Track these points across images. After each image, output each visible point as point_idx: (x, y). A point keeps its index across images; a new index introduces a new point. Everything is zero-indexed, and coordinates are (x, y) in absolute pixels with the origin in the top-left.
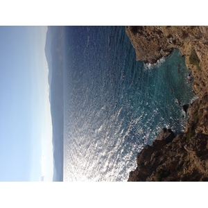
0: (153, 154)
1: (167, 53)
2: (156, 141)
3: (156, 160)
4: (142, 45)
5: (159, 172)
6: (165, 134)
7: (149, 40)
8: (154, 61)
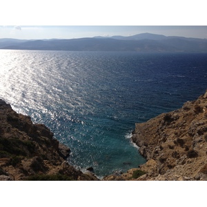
0: (47, 139)
1: (142, 152)
2: (58, 142)
3: (43, 141)
4: (150, 129)
5: (32, 143)
6: (64, 151)
7: (158, 131)
8: (135, 140)
